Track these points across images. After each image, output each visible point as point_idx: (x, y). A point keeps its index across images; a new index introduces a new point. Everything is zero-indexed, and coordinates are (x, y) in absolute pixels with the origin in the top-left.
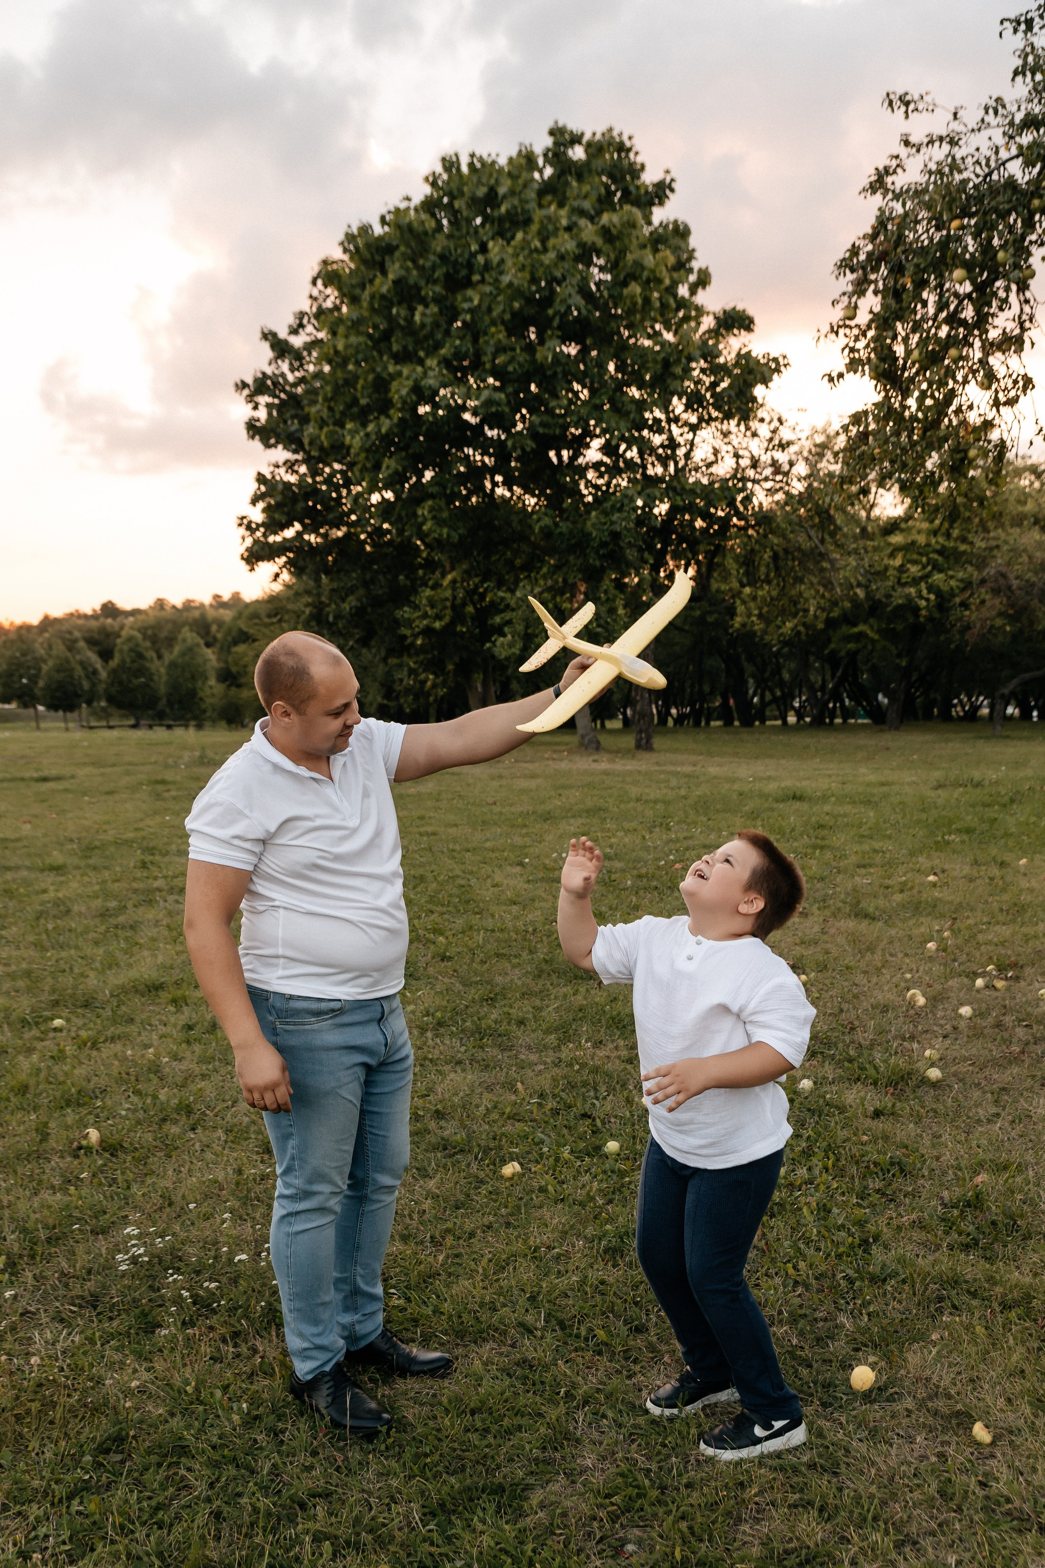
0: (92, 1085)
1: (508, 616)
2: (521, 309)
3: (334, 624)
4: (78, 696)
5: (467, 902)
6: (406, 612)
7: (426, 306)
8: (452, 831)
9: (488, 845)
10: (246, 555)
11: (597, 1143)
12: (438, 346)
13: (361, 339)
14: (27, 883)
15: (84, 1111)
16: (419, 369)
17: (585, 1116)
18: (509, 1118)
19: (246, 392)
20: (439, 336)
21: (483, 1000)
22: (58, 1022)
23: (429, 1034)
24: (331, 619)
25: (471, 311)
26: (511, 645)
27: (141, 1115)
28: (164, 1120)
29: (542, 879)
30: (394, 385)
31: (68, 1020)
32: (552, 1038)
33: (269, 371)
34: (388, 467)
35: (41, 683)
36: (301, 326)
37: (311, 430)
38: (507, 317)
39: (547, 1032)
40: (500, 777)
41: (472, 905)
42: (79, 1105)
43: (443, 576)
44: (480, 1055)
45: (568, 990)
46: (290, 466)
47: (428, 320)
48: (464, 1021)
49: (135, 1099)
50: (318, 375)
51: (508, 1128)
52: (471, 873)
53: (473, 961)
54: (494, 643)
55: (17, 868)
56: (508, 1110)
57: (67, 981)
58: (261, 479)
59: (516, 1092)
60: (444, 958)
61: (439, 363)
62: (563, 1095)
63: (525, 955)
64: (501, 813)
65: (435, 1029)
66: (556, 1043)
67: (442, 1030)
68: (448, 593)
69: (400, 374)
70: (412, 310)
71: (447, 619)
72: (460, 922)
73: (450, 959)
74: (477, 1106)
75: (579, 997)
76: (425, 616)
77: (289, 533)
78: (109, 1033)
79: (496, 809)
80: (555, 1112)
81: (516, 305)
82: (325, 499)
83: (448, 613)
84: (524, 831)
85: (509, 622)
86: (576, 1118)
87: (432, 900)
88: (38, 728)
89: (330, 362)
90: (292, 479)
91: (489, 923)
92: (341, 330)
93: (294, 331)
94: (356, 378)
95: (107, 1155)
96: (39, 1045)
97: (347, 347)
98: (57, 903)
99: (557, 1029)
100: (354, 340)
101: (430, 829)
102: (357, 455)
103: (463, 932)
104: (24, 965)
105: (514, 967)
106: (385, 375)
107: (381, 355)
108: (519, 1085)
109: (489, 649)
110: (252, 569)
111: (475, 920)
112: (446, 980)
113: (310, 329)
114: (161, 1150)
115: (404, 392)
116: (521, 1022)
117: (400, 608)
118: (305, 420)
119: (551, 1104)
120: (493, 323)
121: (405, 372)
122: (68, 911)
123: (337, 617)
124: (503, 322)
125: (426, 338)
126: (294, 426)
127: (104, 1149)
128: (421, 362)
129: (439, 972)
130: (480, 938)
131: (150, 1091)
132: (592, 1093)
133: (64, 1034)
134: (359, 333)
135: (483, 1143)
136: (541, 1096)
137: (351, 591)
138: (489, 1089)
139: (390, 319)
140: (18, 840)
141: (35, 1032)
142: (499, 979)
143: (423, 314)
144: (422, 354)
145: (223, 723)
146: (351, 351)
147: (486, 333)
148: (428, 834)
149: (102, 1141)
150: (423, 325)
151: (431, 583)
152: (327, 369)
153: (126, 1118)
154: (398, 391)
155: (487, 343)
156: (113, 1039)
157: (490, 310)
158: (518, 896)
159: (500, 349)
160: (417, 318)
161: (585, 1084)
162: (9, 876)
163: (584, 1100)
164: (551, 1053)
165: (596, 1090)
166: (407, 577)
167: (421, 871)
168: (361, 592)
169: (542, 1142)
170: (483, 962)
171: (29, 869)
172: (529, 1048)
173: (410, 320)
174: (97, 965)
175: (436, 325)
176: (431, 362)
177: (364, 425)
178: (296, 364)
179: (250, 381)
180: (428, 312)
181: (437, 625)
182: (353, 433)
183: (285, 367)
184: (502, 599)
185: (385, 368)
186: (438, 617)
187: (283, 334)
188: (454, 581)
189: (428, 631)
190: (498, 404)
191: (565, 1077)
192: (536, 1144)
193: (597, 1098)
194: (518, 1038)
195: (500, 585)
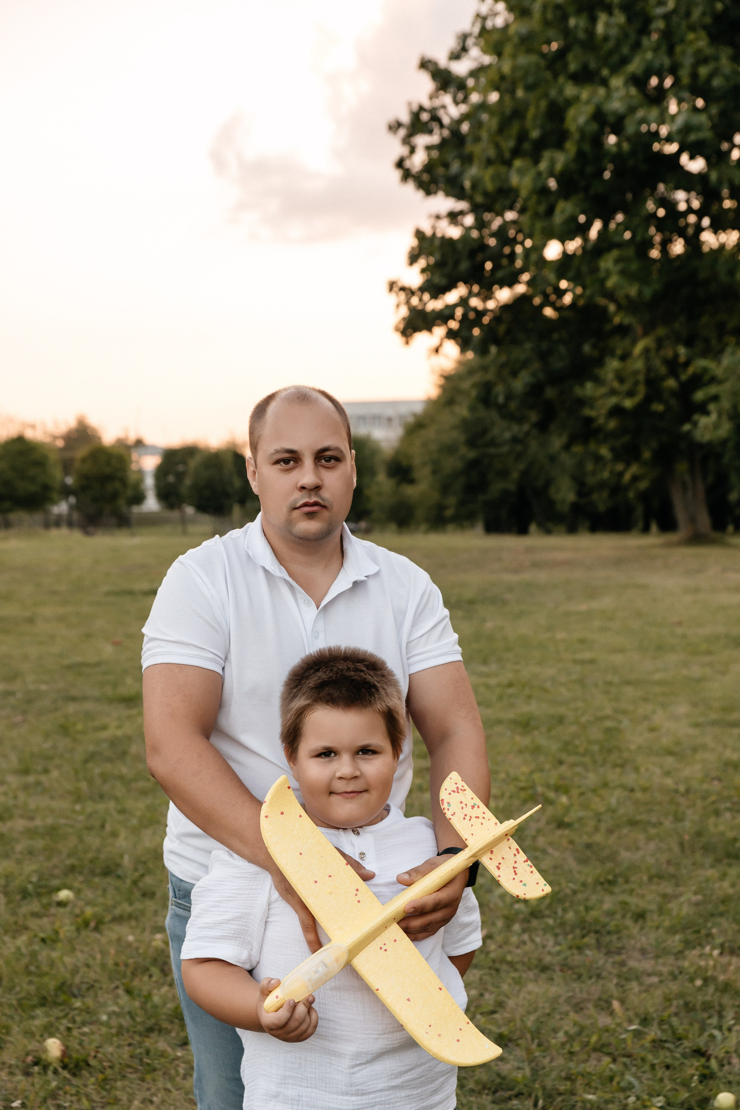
0: (77, 980)
1: (713, 390)
2: (726, 9)
3: (505, 406)
4: (227, 495)
5: (610, 751)
6: (589, 389)
7: (610, 13)
8: (617, 659)
9: (657, 676)
10: (402, 326)
11: (706, 1093)
12: (625, 61)
13: (533, 58)
14: (89, 716)
15: (56, 1012)
16: (602, 91)
17: (699, 1053)
18: (595, 1050)
19: (402, 132)
20: (625, 50)
21: (599, 883)
22: (64, 894)
23: (517, 927)
24: (501, 399)
25: (667, 17)
26: (716, 426)
27: (126, 1022)
28: (150, 1030)
29: (714, 723)
30: (571, 113)
31: (78, 892)
32: (676, 941)
33: (427, 104)
34: (563, 212)
35: (188, 482)
36: (464, 49)
37: (474, 171)
38: (708, 20)
39: (672, 931)
40: (697, 590)
41: (614, 757)
42: (56, 1004)
43: (634, 342)
44: (577, 959)
45: (712, 873)
46: (454, 217)
47: (614, 32)
48: (565, 910)
49: (124, 999)
50: (483, 106)
51: (591, 1066)
52: (624, 712)
53: (597, 829)
54: (695, 424)
55: (84, 698)
56: (594, 1039)
57: (93, 841)
58: (419, 234)
59: (612, 1013)
60: (561, 825)
61: (626, 84)
62: (675, 1021)
63: (668, 823)
64: (684, 636)
65: (526, 921)
66: (680, 947)
67: (535, 923)
68: (639, 365)
69: (577, 99)
70: (593, 20)
71: (638, 398)
72: (592, 779)
73: (568, 826)
74: (555, 1031)
75: (726, 884)
76: (613, 392)
77: (452, 297)
78: (117, 912)
79: (679, 631)
80: (658, 1044)
81: (719, 6)
82: (496, 257)
83: (642, 391)
84: (708, 659)
85: (715, 398)
86: (684, 1056)
87: (567, 747)
88: (185, 533)
89: (497, 89)
90: (454, 233)
91: (631, 779)
92: (508, 49)
93: (455, 56)
94: (526, 105)
95: (65, 1074)
96: (33, 923)
97: (514, 69)
98: (113, 743)
99: (684, 928)
100: (523, 60)
101: (587, 655)
102: (526, 200)
103: (594, 791)
104: (50, 821)
105: (649, 839)
106: (560, 100)
107: (555, 76)
108: (616, 1005)
109: (689, 432)
110: (407, 343)
111: (613, 776)
112: (556, 854)
113: (475, 52)
114: (136, 1071)
115: (582, 120)
116: (640, 916)
117: (582, 385)
118: (467, 160)
119: (653, 1032)
120: (692, 28)
121: (585, 95)
122: (124, 754)
123: (509, 396)
124: (705, 27)
125: (611, 53)
126: (455, 167)
127: (65, 1067)
128: (605, 83)
129: (551, 844)
130: (614, 798)
131: (145, 989)
132: (714, 1021)
133: (68, 909)
134: (529, 51)
135: (549, 1084)
136: (645, 1021)
137: (524, 364)
138: (579, 1008)
139: (566, 33)
140: (98, 664)
141: (35, 906)
142: (625, 855)
143: (607, 25)
144: (605, 72)
145: (393, 526)
146: (519, 74)
147: (682, 41)
148: (583, 662)
149: (65, 1053)
150: (606, 38)
151: (619, 352)
152: (494, 97)
153: (107, 1024)
154: (575, 119)
155: (683, 53)
156: (119, 920)
157: (688, 14)
158: (678, 743)
159: (701, 60)
160: (600, 28)
161: (707, 1006)
162: (71, 708)
163: (703, 1029)
164: (671, 960)
165: (721, 1016)
166: (594, 346)
167: (561, 710)
168: (536, 365)
169: (630, 1087)
170: (610, 832)
171: (97, 700)
172: (643, 952)
173: (591, 33)
174: (134, 822)
175: (624, 35)
176: (617, 82)
177: (536, 161)
178: (460, 96)
179: (405, 118)
180: (614, 20)
181: (628, 403)
182: (521, 172)
183: (447, 99)
184: (705, 370)
185: (561, 91)
186: (630, 394)
187: (443, 61)
188: (646, 351)
189: (617, 411)
190: (698, 128)
191: (681, 995)
192: (623, 1090)
193: (720, 1028)
194: (630, 937)
195: (705, 354)
